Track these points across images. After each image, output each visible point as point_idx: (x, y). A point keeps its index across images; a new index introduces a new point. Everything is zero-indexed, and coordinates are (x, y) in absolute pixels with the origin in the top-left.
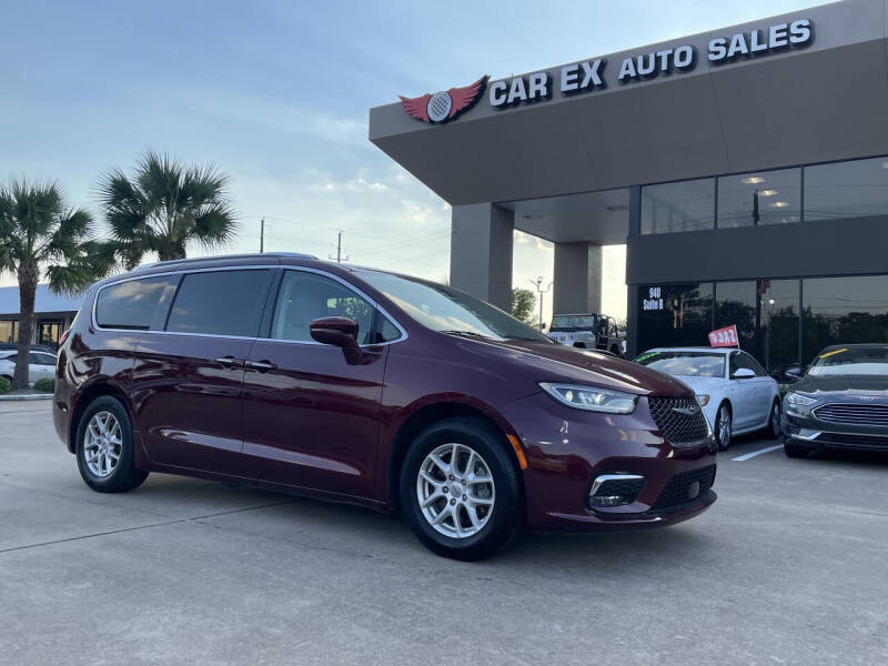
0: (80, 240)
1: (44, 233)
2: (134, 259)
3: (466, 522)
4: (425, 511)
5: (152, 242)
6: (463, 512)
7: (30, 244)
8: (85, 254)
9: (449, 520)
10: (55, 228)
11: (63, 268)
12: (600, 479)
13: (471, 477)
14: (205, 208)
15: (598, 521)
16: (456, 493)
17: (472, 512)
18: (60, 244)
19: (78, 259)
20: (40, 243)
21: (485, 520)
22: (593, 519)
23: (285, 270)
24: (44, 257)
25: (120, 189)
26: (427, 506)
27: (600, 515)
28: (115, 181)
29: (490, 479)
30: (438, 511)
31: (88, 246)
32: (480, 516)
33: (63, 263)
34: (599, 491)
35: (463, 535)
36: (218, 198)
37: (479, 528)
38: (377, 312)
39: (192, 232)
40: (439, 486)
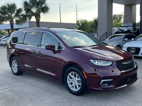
0: (20, 14)
1: (14, 13)
2: (30, 18)
3: (76, 88)
4: (69, 85)
5: (33, 14)
6: (76, 86)
7: (11, 15)
8: (22, 17)
9: (73, 87)
10: (16, 12)
11: (18, 20)
12: (103, 81)
13: (77, 79)
14: (43, 6)
15: (102, 90)
16: (74, 82)
17: (77, 86)
18: (17, 15)
19: (20, 18)
20: (13, 15)
21: (80, 88)
22: (101, 89)
23: (43, 32)
24: (14, 18)
25: (26, 4)
26: (69, 84)
27: (103, 88)
28: (25, 2)
29: (80, 80)
30: (72, 85)
31: (22, 15)
32: (79, 87)
33: (18, 19)
34: (102, 83)
35: (76, 90)
36: (46, 3)
37: (79, 89)
38: (59, 42)
39: (41, 11)
40: (71, 80)
